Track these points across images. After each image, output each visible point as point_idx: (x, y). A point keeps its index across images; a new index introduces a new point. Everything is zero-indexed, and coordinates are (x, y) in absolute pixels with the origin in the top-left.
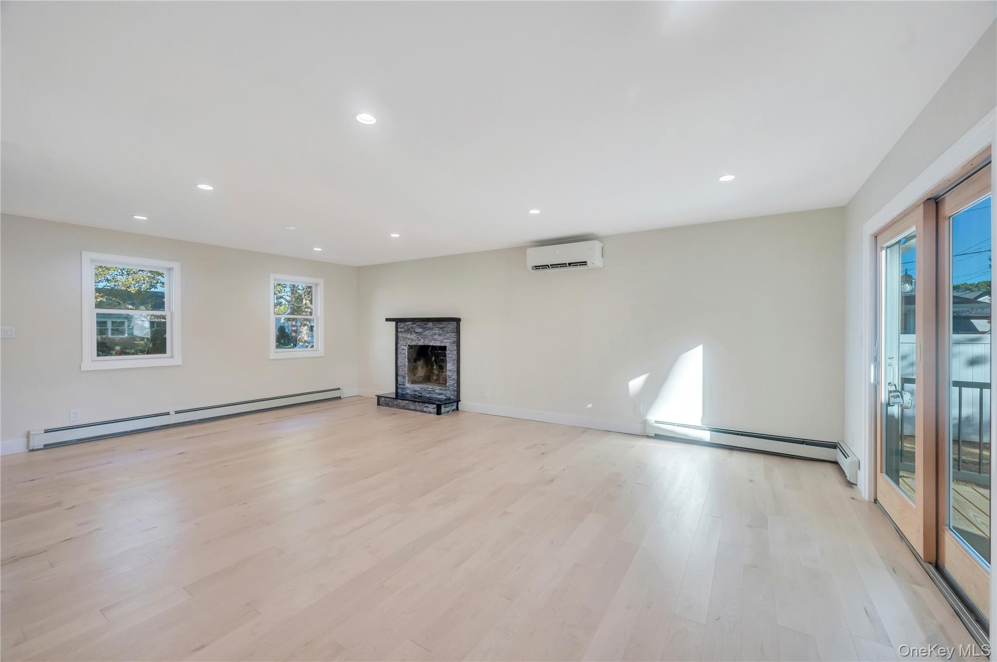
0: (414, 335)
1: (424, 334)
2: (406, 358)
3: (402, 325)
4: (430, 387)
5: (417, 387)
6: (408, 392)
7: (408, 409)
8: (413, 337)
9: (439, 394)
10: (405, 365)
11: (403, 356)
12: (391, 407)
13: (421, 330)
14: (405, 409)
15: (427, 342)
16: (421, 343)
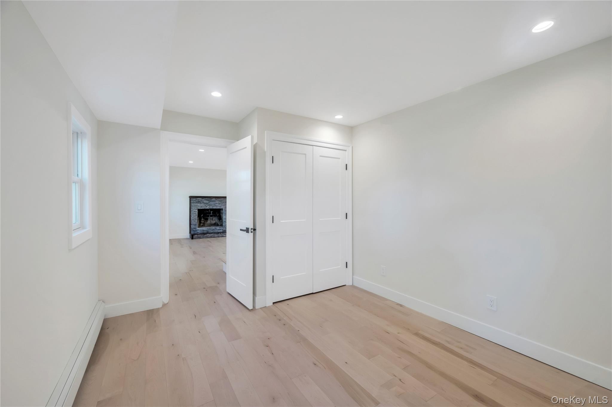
0: (203, 204)
1: (209, 204)
2: (196, 215)
3: (194, 199)
4: (213, 228)
5: (204, 229)
6: (199, 231)
7: (214, 237)
8: (201, 205)
9: (219, 230)
10: (196, 220)
11: (195, 214)
12: (202, 238)
13: (207, 202)
14: (212, 237)
15: (211, 207)
16: (208, 208)
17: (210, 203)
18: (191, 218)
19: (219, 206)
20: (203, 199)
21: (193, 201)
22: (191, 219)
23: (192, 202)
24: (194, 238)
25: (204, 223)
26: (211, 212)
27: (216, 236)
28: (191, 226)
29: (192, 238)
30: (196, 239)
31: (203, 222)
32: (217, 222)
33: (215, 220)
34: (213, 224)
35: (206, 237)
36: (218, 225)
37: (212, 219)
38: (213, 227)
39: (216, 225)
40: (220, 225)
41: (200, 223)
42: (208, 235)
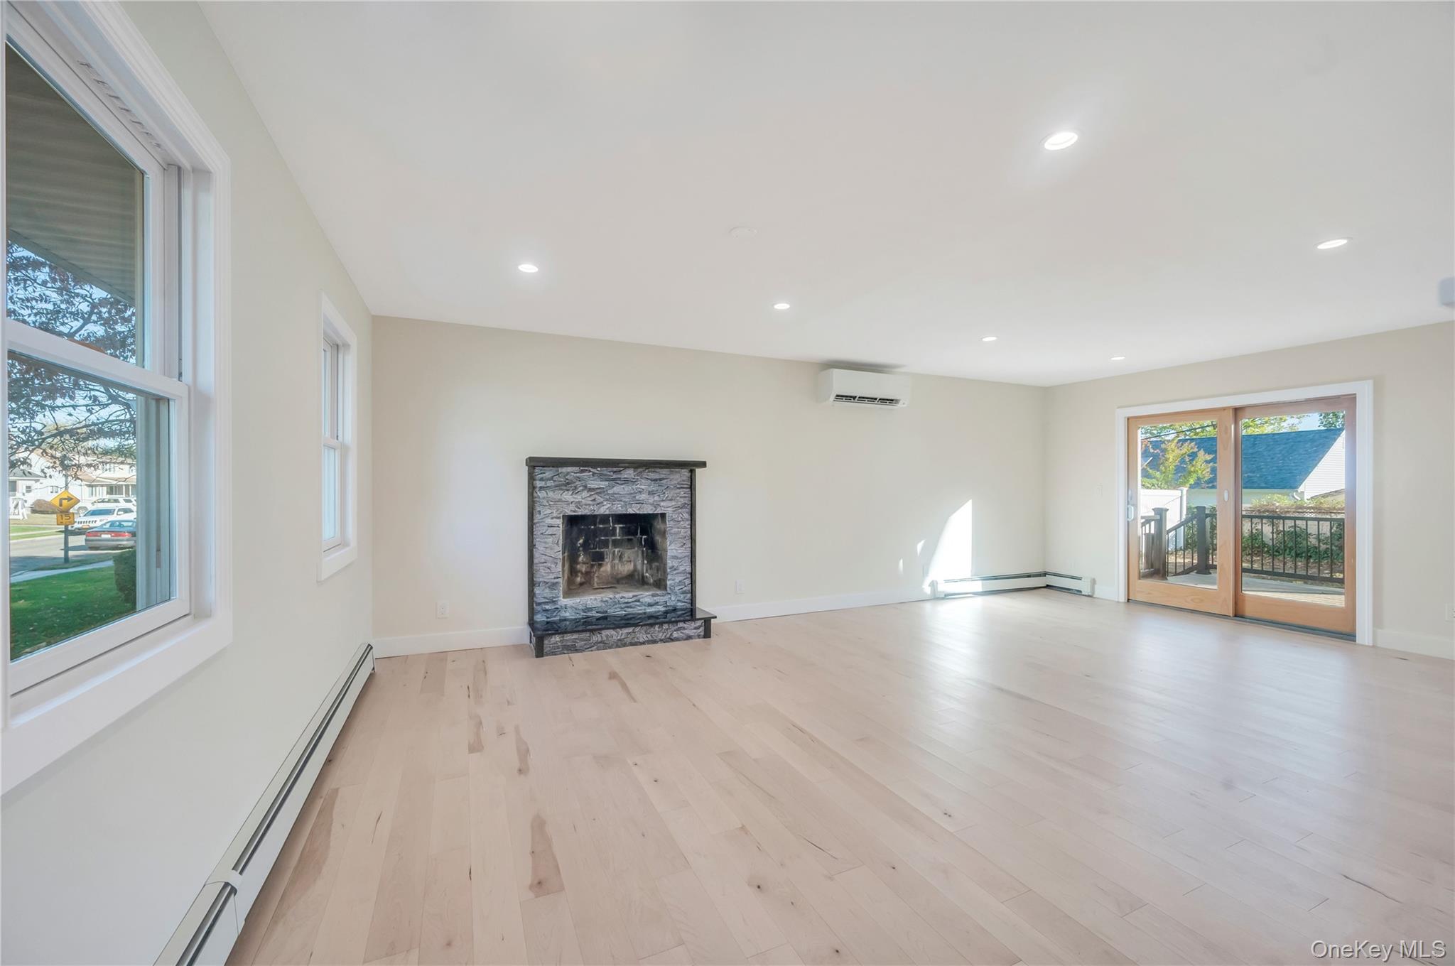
0: (585, 494)
1: (610, 492)
2: (557, 544)
3: (548, 473)
4: (628, 595)
5: (593, 601)
6: (568, 614)
7: (632, 644)
8: (578, 498)
9: (650, 605)
10: (555, 560)
11: (550, 540)
12: (582, 651)
13: (603, 484)
14: (625, 645)
15: (619, 509)
16: (604, 510)
17: (617, 489)
18: (536, 554)
19: (651, 501)
20: (583, 471)
21: (542, 479)
22: (536, 561)
23: (538, 484)
24: (547, 648)
25: (587, 573)
26: (618, 526)
27: (641, 640)
28: (537, 591)
29: (540, 652)
30: (554, 654)
31: (584, 570)
32: (639, 567)
33: (628, 560)
34: (623, 578)
35: (598, 643)
36: (642, 582)
37: (621, 557)
38: (626, 595)
39: (633, 579)
40: (652, 581)
41: (573, 572)
42: (607, 636)
